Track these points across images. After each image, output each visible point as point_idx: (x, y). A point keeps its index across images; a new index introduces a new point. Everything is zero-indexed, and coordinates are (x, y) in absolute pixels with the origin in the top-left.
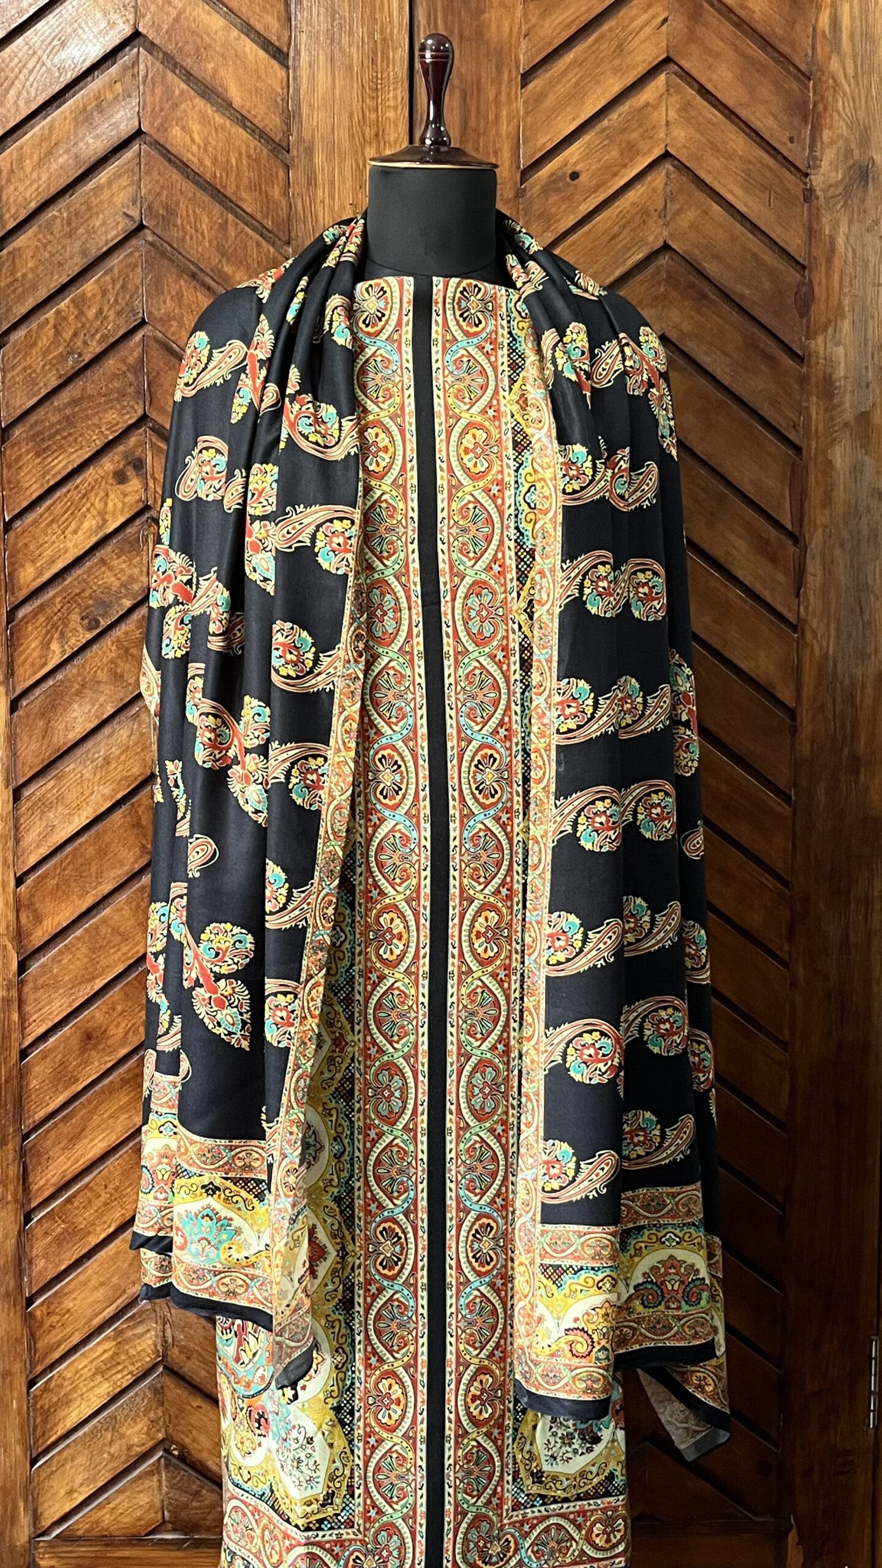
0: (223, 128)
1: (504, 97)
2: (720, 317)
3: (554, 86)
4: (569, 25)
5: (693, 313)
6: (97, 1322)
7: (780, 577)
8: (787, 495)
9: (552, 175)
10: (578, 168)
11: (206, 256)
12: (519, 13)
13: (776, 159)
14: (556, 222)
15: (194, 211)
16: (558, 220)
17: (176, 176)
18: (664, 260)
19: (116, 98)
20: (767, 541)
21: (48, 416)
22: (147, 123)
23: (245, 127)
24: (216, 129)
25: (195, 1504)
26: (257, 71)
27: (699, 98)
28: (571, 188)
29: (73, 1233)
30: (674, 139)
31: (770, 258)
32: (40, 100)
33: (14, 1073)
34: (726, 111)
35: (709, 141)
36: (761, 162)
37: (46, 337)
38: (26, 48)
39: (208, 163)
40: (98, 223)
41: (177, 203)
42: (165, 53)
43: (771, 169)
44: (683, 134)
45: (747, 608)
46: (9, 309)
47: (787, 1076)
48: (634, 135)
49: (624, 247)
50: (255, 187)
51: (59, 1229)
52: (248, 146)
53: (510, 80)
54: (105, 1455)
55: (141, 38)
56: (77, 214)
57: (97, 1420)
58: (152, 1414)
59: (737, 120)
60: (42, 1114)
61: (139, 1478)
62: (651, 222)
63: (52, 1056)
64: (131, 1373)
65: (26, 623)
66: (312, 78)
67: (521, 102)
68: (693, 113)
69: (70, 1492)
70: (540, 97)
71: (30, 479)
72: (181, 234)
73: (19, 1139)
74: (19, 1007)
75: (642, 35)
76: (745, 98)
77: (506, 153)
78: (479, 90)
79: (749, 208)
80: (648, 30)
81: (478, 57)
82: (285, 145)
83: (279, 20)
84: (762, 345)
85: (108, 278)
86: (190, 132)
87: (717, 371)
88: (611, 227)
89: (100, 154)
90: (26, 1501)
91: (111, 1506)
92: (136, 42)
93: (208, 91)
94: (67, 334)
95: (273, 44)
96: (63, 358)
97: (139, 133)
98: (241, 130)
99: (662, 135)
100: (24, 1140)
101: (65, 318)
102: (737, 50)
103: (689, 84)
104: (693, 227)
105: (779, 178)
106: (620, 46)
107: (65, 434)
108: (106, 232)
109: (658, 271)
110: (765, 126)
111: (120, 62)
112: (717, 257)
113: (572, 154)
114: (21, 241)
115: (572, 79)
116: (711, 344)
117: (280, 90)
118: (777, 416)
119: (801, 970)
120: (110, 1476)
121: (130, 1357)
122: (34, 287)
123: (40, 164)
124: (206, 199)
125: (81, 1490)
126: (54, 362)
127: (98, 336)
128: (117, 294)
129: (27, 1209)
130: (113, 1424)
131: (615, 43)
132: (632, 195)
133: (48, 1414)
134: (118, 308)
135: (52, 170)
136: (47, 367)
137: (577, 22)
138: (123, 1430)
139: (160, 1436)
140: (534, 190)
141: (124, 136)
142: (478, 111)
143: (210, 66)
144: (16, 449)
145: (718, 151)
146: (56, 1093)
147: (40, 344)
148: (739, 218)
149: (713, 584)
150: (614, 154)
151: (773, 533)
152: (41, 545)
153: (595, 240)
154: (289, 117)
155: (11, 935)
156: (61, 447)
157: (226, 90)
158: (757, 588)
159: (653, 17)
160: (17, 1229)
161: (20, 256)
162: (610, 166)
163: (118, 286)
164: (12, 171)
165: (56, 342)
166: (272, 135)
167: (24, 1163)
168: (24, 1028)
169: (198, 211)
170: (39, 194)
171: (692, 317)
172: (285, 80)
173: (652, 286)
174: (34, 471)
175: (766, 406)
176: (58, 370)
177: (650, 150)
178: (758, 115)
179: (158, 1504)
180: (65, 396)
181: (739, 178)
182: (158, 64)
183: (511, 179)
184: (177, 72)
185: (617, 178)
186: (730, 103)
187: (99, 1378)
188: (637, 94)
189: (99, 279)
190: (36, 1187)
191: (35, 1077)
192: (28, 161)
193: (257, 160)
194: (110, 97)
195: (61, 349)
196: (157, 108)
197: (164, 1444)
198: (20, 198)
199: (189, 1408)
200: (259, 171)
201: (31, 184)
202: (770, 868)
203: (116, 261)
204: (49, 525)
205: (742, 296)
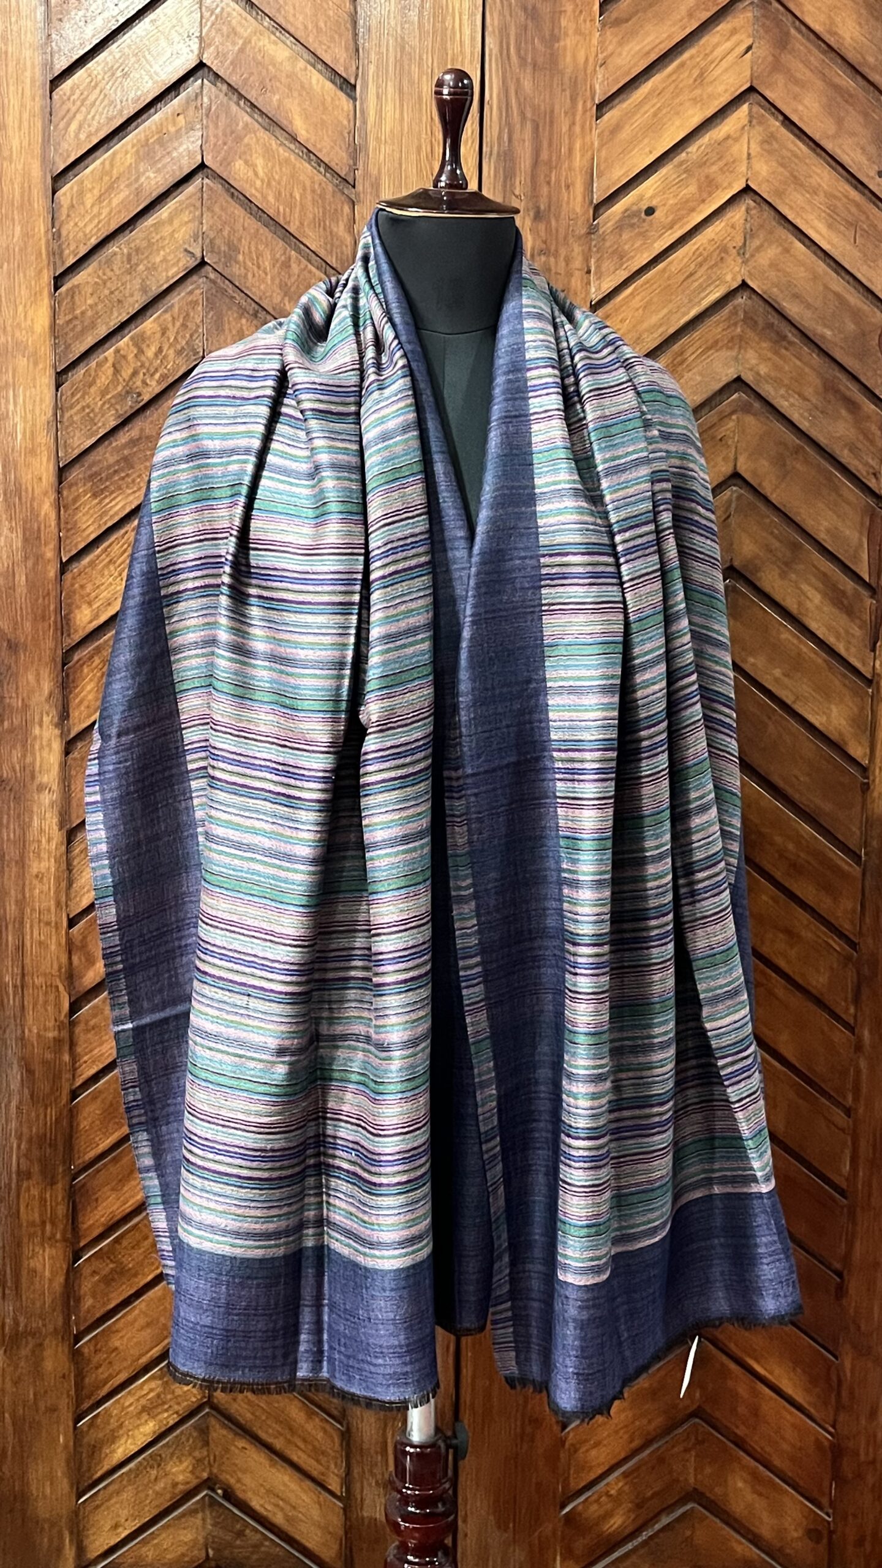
0: (287, 161)
1: (577, 129)
2: (800, 360)
3: (630, 118)
4: (648, 53)
5: (770, 355)
6: (144, 1360)
7: (857, 631)
8: (866, 546)
9: (626, 210)
10: (654, 203)
11: (268, 294)
12: (595, 41)
13: (864, 194)
14: (628, 260)
15: (257, 248)
16: (633, 257)
17: (239, 212)
18: (741, 300)
19: (178, 131)
20: (844, 593)
21: (107, 455)
22: (209, 157)
23: (309, 161)
24: (280, 164)
25: (238, 1542)
26: (323, 104)
27: (783, 130)
28: (645, 224)
29: (121, 1272)
30: (758, 173)
31: (854, 298)
32: (102, 135)
33: (65, 1112)
34: (811, 143)
35: (792, 174)
36: (847, 197)
37: (105, 376)
38: (88, 80)
39: (271, 199)
40: (158, 260)
41: (240, 240)
42: (229, 85)
43: (858, 205)
44: (765, 168)
45: (820, 661)
46: (68, 347)
47: (849, 1143)
48: (715, 168)
49: (700, 285)
50: (320, 223)
51: (107, 1269)
52: (313, 182)
53: (585, 111)
54: (150, 1492)
55: (206, 70)
56: (138, 250)
57: (140, 1459)
58: (197, 1454)
59: (823, 154)
60: (92, 1154)
61: (183, 1515)
62: (729, 260)
63: (103, 1096)
64: (177, 1413)
65: (82, 666)
66: (379, 112)
67: (595, 133)
68: (776, 146)
69: (116, 1526)
70: (616, 129)
71: (87, 521)
72: (243, 270)
73: (68, 1178)
74: (71, 1048)
75: (724, 64)
76: (832, 129)
77: (579, 188)
78: (552, 122)
79: (833, 245)
80: (731, 58)
81: (551, 86)
82: (351, 181)
83: (347, 49)
84: (842, 388)
85: (168, 316)
86: (254, 167)
87: (795, 417)
88: (687, 266)
89: (162, 189)
90: (71, 1533)
91: (155, 1541)
92: (200, 73)
93: (272, 123)
94: (126, 373)
95: (340, 76)
96: (122, 397)
97: (202, 166)
98: (307, 165)
99: (744, 169)
100: (74, 1179)
101: (124, 357)
102: (824, 77)
103: (773, 114)
104: (773, 265)
105: (864, 213)
106: (701, 74)
107: (123, 475)
108: (167, 270)
109: (735, 312)
110: (852, 160)
111: (183, 95)
112: (796, 296)
113: (648, 188)
114: (81, 277)
115: (649, 110)
116: (788, 387)
117: (345, 122)
118: (856, 462)
119: (866, 1033)
120: (155, 1512)
121: (176, 1397)
122: (93, 325)
123: (100, 199)
124: (270, 235)
125: (127, 1524)
126: (113, 401)
127: (157, 376)
128: (177, 333)
129: (76, 1248)
130: (158, 1461)
131: (696, 72)
132: (710, 232)
133: (95, 1449)
134: (179, 347)
135: (114, 205)
136: (107, 406)
137: (657, 50)
138: (168, 1468)
139: (205, 1475)
140: (609, 224)
141: (186, 171)
142: (550, 145)
143: (277, 97)
144: (74, 489)
145: (802, 185)
146: (106, 1135)
147: (98, 381)
148: (822, 255)
149: (785, 636)
150: (692, 189)
151: (849, 585)
152: (98, 587)
153: (669, 278)
154: (355, 151)
155: (63, 977)
156: (120, 488)
157: (291, 122)
158: (831, 640)
159: (738, 44)
160: (65, 1266)
161: (80, 293)
162: (687, 201)
163: (178, 324)
164: (73, 206)
165: (115, 381)
166: (337, 169)
167: (74, 1203)
168: (75, 1070)
169: (261, 247)
170: (99, 230)
171: (770, 359)
172: (352, 113)
173: (729, 327)
174: (91, 511)
175: (846, 452)
176: (117, 410)
177: (730, 185)
178: (845, 147)
179: (201, 1540)
180: (123, 438)
181: (823, 214)
182: (222, 96)
183: (584, 214)
184: (242, 103)
185: (694, 214)
186: (817, 137)
187: (145, 1416)
188: (717, 125)
189: (159, 317)
190: (85, 1226)
191: (85, 1118)
192: (89, 195)
193: (320, 196)
194: (172, 129)
195: (120, 388)
196: (220, 142)
197: (209, 1483)
198: (81, 234)
199: (233, 1448)
200: (324, 208)
201: (91, 220)
202: (837, 929)
203: (177, 299)
204: (107, 566)
205: (823, 337)
